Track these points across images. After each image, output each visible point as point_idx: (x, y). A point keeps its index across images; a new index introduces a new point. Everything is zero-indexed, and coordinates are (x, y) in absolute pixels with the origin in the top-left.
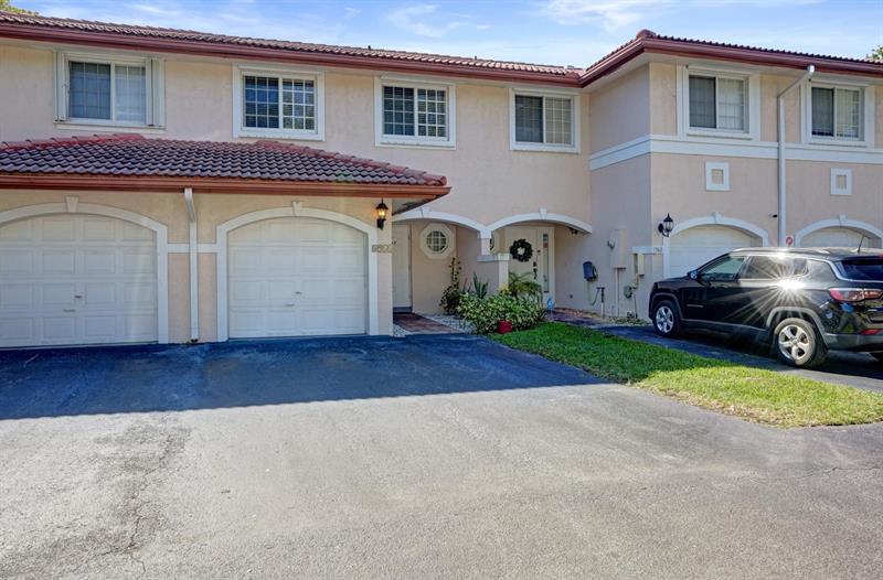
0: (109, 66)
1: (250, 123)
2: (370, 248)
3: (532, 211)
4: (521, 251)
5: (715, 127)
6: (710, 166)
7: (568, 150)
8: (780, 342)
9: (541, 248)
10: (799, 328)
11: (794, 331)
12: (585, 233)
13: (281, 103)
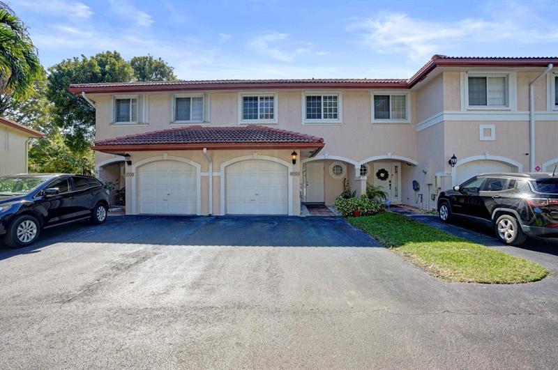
1: (245, 117)
2: (289, 174)
3: (384, 155)
4: (382, 175)
5: (486, 105)
6: (482, 127)
7: (404, 121)
8: (499, 229)
9: (394, 174)
10: (509, 221)
11: (506, 223)
12: (414, 166)
13: (259, 108)
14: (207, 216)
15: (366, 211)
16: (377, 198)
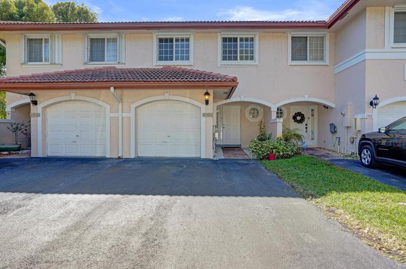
0: (104, 39)
1: (160, 59)
2: (202, 115)
3: (301, 97)
4: (299, 118)
7: (322, 63)
9: (310, 117)
12: (332, 108)
13: (174, 49)
14: (116, 159)
15: (281, 154)
16: (294, 141)
